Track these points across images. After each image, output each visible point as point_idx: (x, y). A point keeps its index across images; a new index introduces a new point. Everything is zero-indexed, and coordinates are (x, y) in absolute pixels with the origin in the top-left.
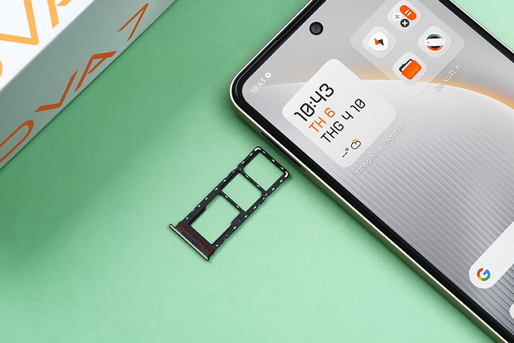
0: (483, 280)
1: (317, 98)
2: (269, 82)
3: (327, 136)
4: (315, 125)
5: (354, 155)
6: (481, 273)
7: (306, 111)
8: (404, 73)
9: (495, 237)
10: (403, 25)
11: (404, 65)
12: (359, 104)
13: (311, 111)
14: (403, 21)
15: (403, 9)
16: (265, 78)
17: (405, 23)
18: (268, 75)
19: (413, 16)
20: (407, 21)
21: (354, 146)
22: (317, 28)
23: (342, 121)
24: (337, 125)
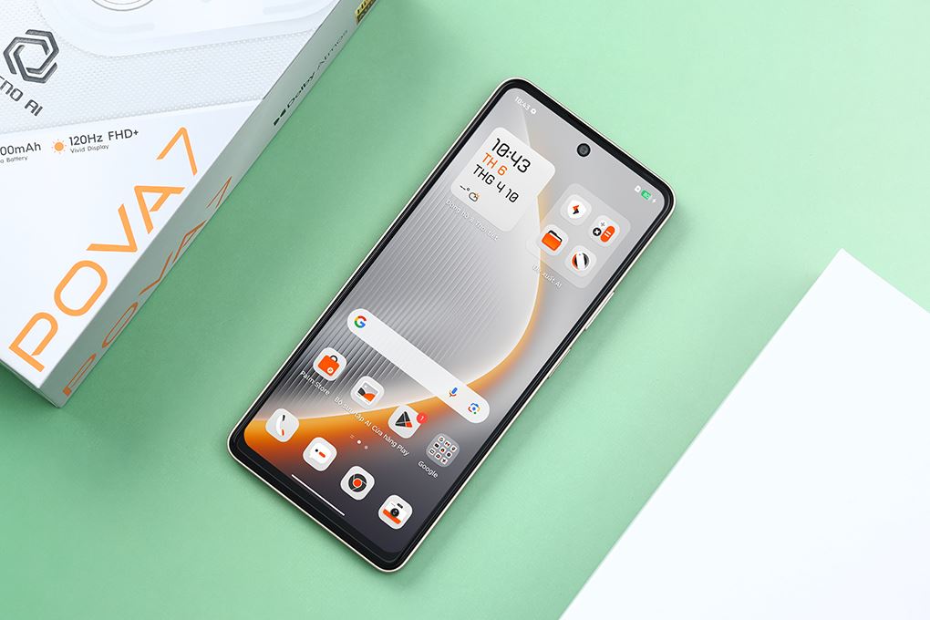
0: (356, 322)
1: (516, 158)
2: (527, 113)
3: (480, 170)
4: (489, 159)
5: (463, 196)
6: (362, 320)
7: (502, 149)
8: (547, 235)
9: (398, 329)
10: (595, 230)
11: (555, 235)
12: (513, 197)
13: (502, 153)
14: (599, 230)
15: (611, 230)
16: (530, 109)
17: (597, 232)
18: (533, 111)
19: (605, 239)
20: (599, 234)
21: (472, 196)
22: (583, 150)
23: (495, 183)
24: (491, 178)
